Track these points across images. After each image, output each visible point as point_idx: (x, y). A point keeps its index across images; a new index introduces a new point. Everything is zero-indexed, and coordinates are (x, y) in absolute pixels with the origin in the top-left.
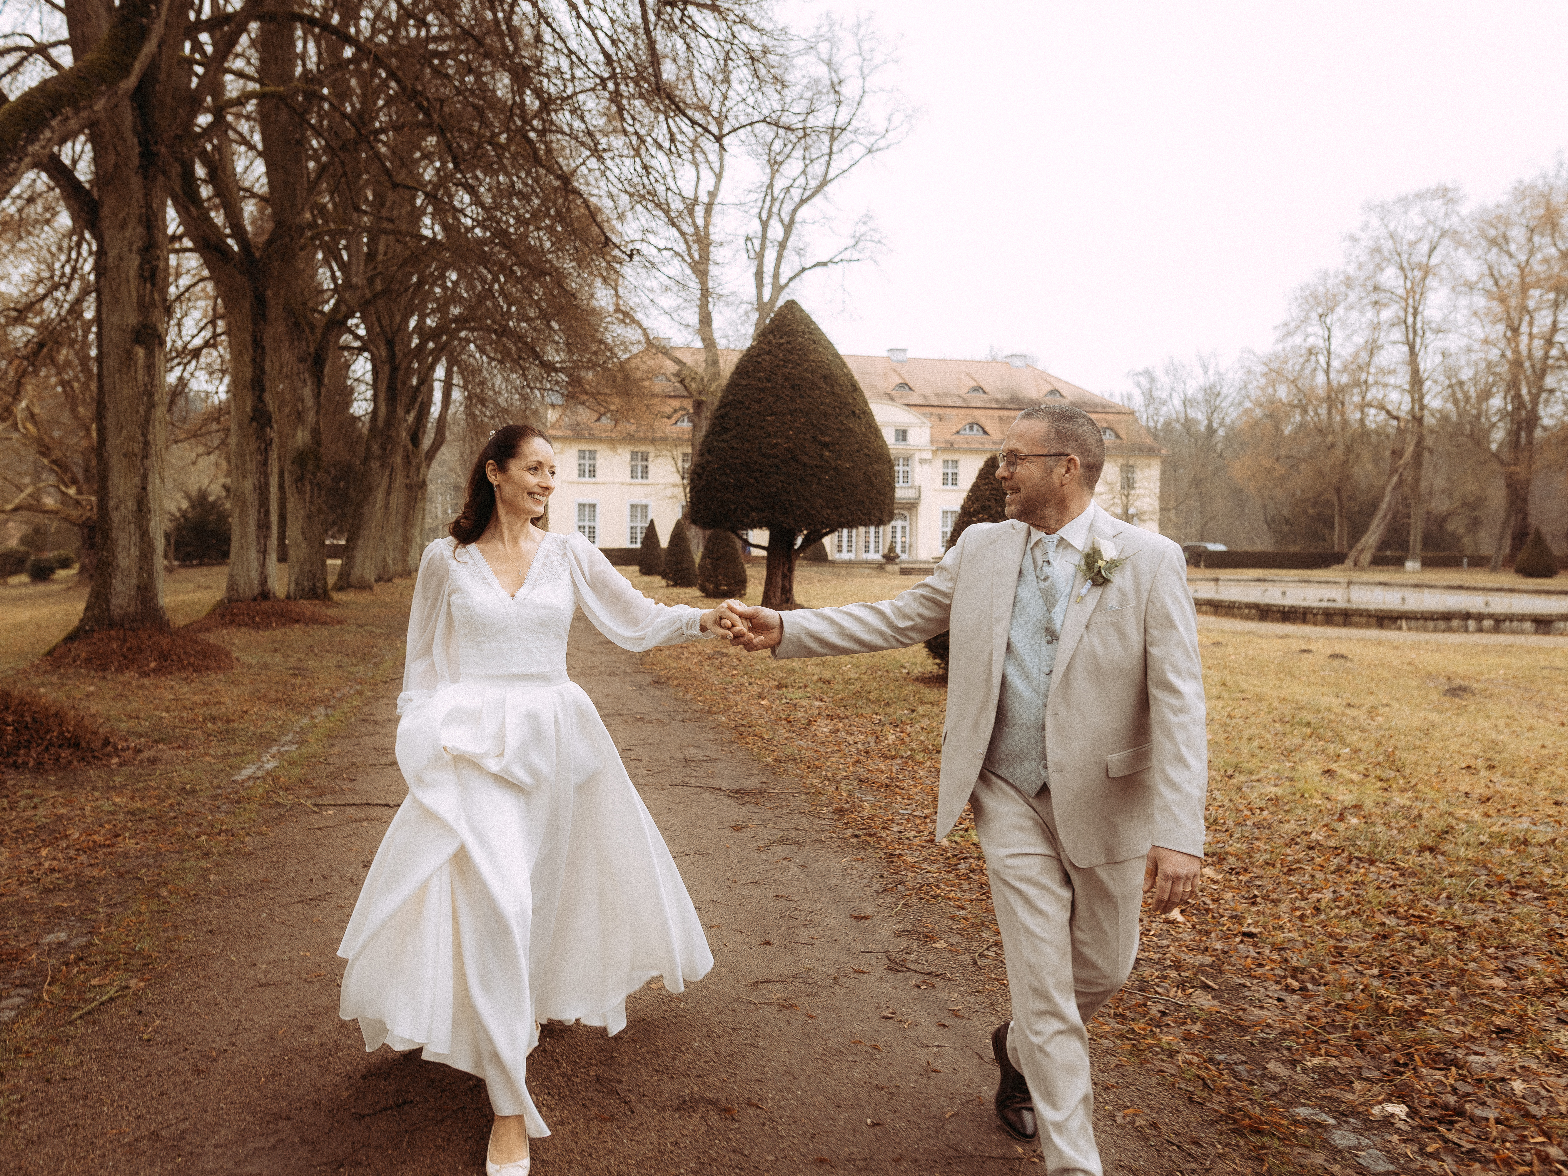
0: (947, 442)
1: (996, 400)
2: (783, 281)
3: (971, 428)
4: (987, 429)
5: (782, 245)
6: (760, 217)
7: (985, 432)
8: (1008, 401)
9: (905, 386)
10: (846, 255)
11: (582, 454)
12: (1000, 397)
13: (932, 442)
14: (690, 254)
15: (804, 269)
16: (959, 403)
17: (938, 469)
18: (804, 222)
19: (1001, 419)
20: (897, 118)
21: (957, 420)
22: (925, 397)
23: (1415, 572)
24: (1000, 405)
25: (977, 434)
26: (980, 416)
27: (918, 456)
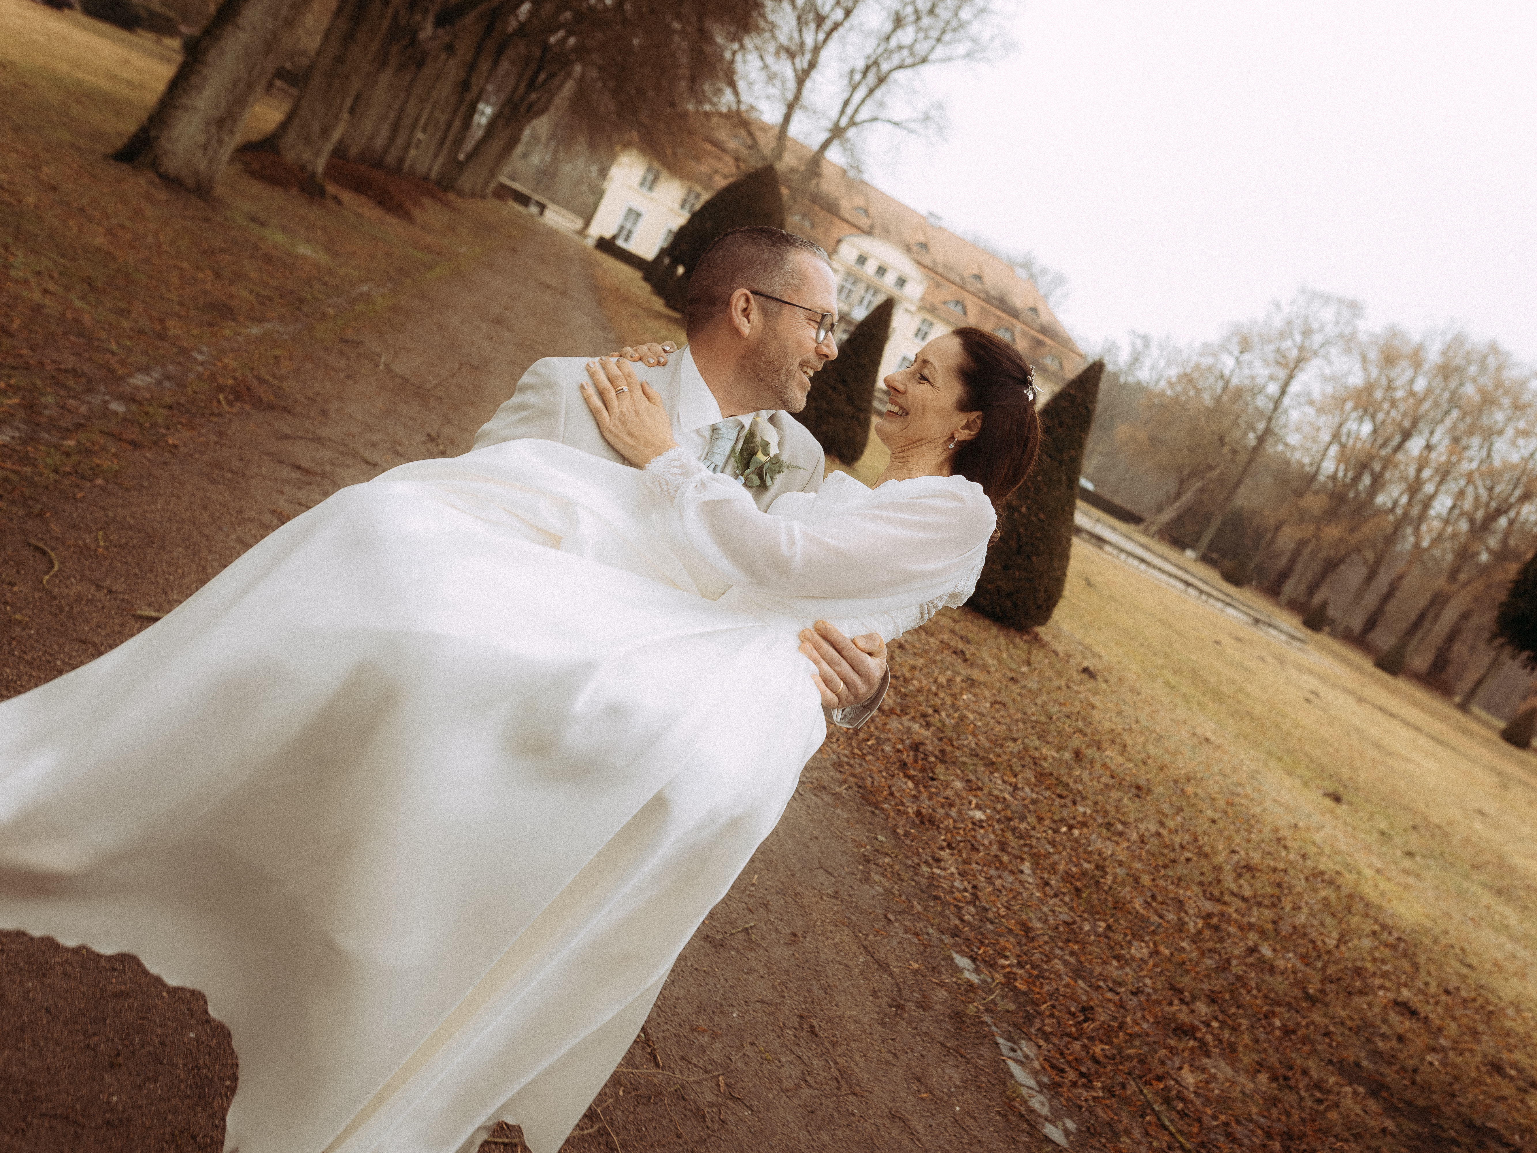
0: (933, 306)
1: (986, 292)
2: (858, 119)
3: (956, 305)
4: (969, 312)
5: (871, 92)
6: (867, 60)
7: (965, 313)
8: (995, 298)
9: (924, 246)
10: (912, 126)
12: (990, 290)
13: (923, 299)
15: (878, 119)
16: (958, 280)
17: (917, 321)
18: (896, 82)
19: (983, 309)
21: (947, 293)
22: (935, 262)
23: (1189, 559)
24: (989, 299)
25: (959, 309)
26: (969, 300)
27: (905, 305)
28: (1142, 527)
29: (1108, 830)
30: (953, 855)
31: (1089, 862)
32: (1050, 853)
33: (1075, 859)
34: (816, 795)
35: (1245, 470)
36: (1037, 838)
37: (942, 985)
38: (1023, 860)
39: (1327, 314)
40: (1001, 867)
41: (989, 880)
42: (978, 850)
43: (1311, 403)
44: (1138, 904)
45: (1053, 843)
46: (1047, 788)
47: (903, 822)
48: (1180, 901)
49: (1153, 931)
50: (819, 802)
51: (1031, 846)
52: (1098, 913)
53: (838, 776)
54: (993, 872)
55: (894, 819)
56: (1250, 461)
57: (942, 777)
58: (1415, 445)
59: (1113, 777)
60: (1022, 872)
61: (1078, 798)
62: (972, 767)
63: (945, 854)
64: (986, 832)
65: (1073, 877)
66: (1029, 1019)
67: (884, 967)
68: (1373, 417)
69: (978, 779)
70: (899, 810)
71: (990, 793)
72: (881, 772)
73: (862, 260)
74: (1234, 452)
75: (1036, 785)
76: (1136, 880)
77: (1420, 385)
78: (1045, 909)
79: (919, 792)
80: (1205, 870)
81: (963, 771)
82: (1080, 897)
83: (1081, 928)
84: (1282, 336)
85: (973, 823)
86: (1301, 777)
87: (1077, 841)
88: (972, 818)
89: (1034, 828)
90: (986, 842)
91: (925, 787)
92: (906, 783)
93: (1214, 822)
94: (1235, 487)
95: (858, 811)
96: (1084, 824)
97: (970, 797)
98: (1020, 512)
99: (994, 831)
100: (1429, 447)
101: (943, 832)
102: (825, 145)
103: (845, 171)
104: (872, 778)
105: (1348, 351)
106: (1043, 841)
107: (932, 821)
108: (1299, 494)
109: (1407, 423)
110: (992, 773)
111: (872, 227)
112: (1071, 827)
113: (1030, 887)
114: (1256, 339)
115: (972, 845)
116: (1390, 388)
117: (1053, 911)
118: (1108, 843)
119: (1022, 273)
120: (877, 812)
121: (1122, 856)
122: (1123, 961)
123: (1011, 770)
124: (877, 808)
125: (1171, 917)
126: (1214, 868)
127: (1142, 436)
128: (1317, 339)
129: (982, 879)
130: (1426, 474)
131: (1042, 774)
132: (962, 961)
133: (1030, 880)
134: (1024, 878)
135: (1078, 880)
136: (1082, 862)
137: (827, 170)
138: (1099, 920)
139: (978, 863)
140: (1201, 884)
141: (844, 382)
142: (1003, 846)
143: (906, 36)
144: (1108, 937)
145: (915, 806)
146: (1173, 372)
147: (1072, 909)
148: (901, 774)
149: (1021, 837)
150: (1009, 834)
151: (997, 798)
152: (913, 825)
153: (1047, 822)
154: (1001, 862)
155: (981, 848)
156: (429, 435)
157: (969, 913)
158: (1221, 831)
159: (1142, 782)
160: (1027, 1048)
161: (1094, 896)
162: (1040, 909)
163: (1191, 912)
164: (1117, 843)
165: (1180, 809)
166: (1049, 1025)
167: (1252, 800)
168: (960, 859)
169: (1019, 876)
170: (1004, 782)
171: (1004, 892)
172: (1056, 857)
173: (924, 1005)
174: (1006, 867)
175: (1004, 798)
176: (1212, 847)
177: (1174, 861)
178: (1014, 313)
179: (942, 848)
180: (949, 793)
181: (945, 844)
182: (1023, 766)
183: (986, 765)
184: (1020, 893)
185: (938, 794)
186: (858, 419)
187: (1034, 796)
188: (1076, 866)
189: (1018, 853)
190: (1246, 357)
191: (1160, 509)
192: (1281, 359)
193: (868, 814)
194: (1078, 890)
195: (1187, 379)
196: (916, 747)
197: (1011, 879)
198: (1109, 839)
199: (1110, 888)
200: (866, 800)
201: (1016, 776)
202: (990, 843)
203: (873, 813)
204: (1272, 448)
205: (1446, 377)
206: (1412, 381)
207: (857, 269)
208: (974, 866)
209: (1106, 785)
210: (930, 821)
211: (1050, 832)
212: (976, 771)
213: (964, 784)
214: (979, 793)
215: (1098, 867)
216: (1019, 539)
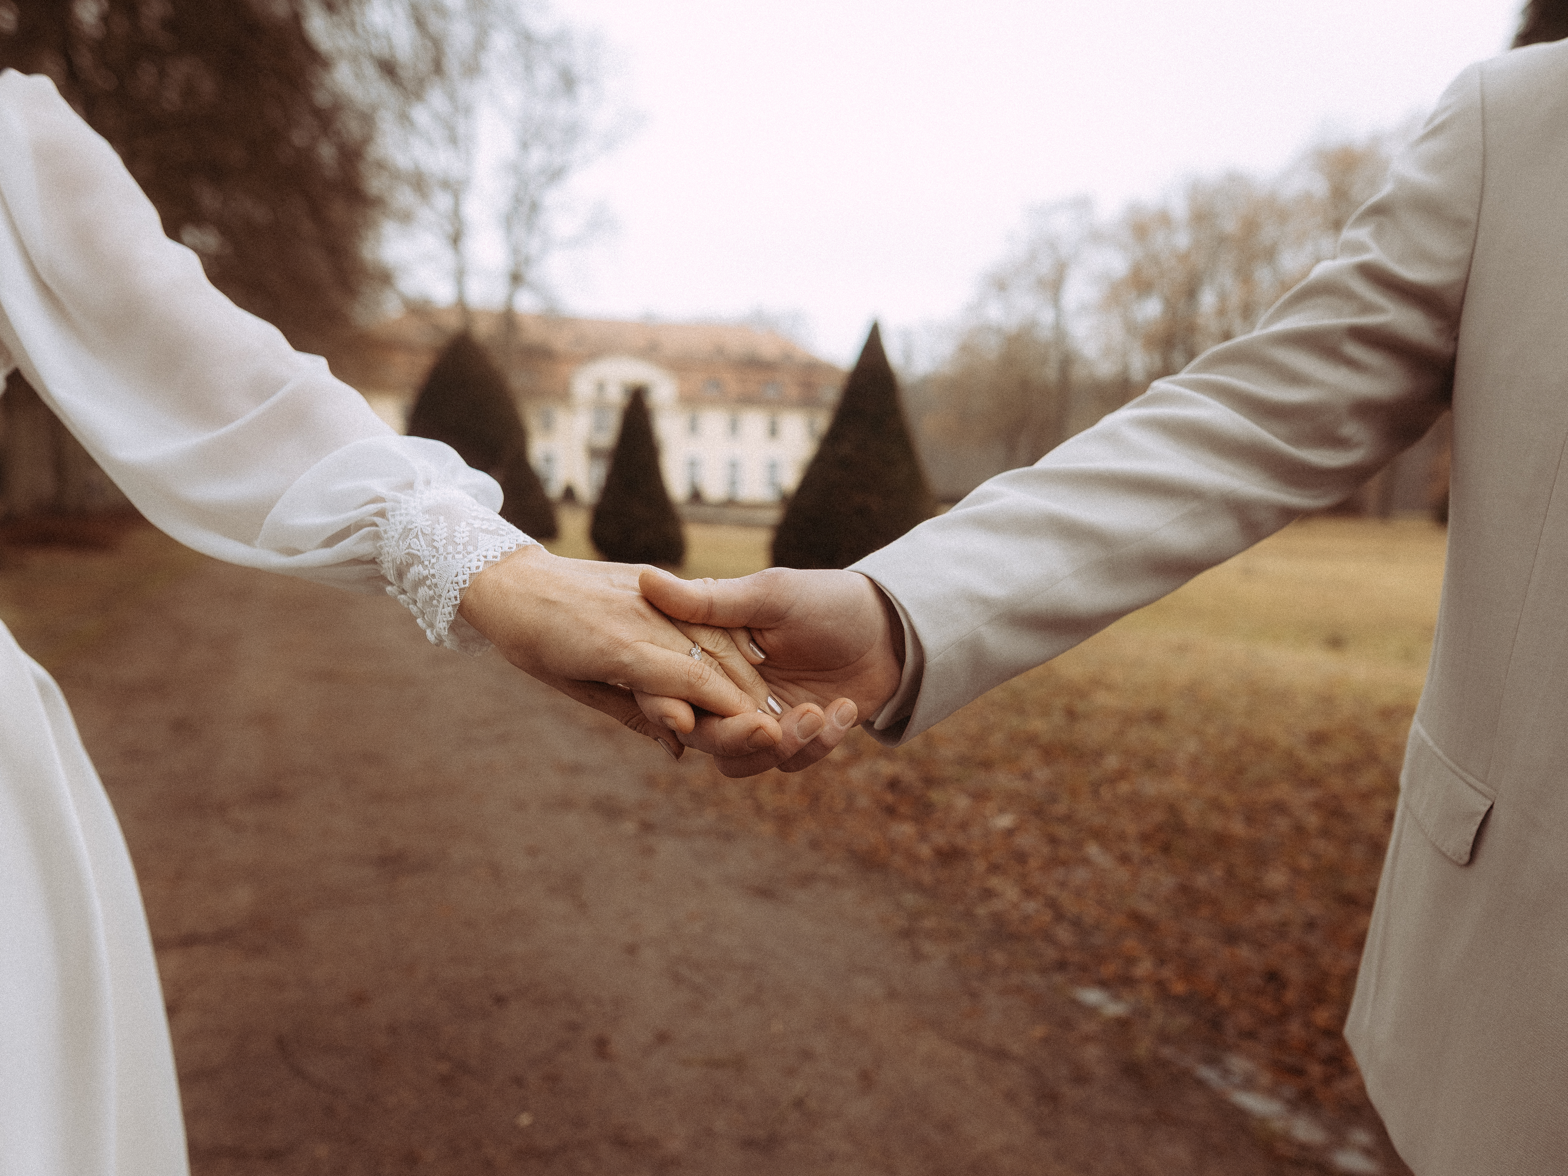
1: (734, 362)
4: (728, 388)
12: (737, 359)
37: (1087, 1039)
38: (1082, 843)
41: (1063, 885)
45: (1104, 811)
61: (1099, 754)
65: (1149, 836)
66: (1216, 1024)
67: (1000, 1054)
68: (1156, 291)
73: (602, 389)
84: (1032, 263)
102: (511, 296)
103: (544, 315)
105: (1101, 244)
109: (1186, 284)
114: (1008, 275)
122: (1270, 897)
132: (1092, 996)
157: (1064, 934)
160: (1239, 1064)
166: (1244, 1018)
173: (1081, 1077)
178: (770, 369)
192: (1039, 283)
196: (893, 784)
215: (1168, 812)
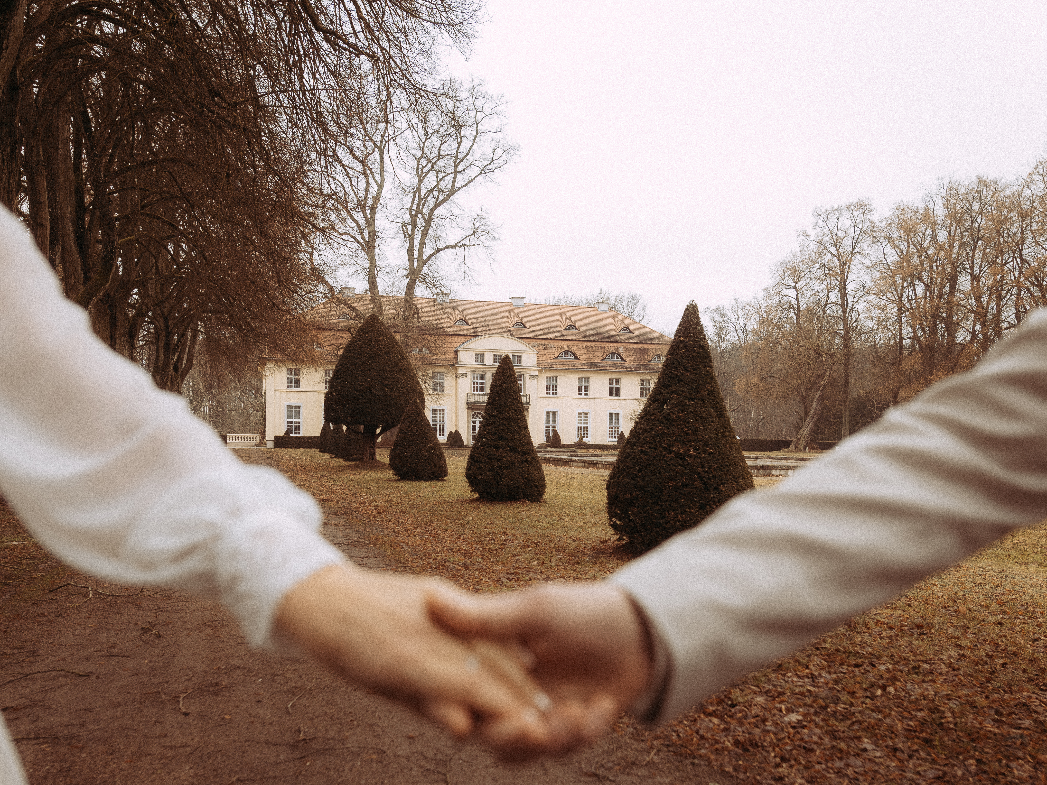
0: (549, 364)
1: (584, 334)
2: (425, 257)
3: (566, 355)
4: (578, 355)
5: (425, 233)
6: (410, 213)
7: (576, 358)
8: (593, 335)
9: (522, 324)
10: (466, 242)
11: (289, 371)
12: (586, 332)
13: (539, 363)
14: (363, 237)
15: (439, 250)
16: (558, 336)
17: (543, 382)
18: (439, 218)
19: (587, 348)
20: (499, 152)
21: (555, 348)
22: (534, 332)
24: (587, 338)
25: (570, 358)
26: (573, 346)
27: (528, 373)
28: (792, 447)
29: (917, 673)
30: (791, 766)
31: (921, 710)
32: (880, 720)
33: (906, 714)
34: (629, 774)
35: (846, 366)
36: (860, 712)
38: (859, 738)
39: (845, 222)
40: (842, 755)
42: (813, 750)
43: (868, 292)
44: (989, 726)
45: (877, 710)
46: (841, 664)
47: (726, 759)
48: (1024, 704)
49: (1021, 744)
50: (634, 779)
51: (859, 722)
52: (959, 753)
53: (643, 745)
54: (839, 764)
55: (716, 760)
56: (847, 357)
57: (741, 700)
58: (964, 283)
59: (891, 628)
60: (865, 750)
62: (763, 679)
63: (784, 769)
64: (810, 729)
65: (915, 731)
68: (920, 279)
69: (775, 686)
70: (717, 750)
71: (793, 693)
72: (681, 722)
73: (479, 357)
74: (832, 355)
75: (829, 666)
76: (973, 705)
77: (942, 236)
78: (909, 775)
79: (727, 723)
80: (1023, 667)
81: (757, 686)
82: (934, 747)
83: (955, 776)
84: (820, 254)
85: (793, 727)
86: (1035, 562)
87: (897, 697)
88: (789, 723)
89: (852, 705)
90: (815, 738)
91: (730, 716)
92: (710, 721)
93: (1000, 624)
94: (847, 382)
95: (677, 769)
96: (894, 679)
97: (778, 705)
98: (690, 456)
99: (817, 726)
100: (976, 278)
101: (770, 749)
102: (410, 287)
103: (435, 300)
104: (676, 731)
105: (876, 240)
106: (867, 712)
107: (755, 745)
108: (897, 361)
109: (948, 269)
110: (784, 675)
111: (475, 330)
112: (884, 688)
113: (882, 760)
114: (803, 267)
115: (805, 748)
116: (921, 250)
117: (918, 773)
118: (925, 685)
119: (604, 307)
120: (696, 761)
121: (945, 690)
123: (800, 664)
124: (694, 757)
125: (1027, 723)
126: (1030, 661)
127: (756, 380)
128: (847, 244)
129: (833, 776)
130: (984, 300)
131: (829, 655)
133: (878, 754)
134: (871, 754)
135: (922, 731)
136: (914, 713)
137: (420, 305)
138: (965, 759)
139: (819, 763)
140: (1030, 680)
141: (501, 438)
142: (834, 734)
143: (431, 181)
144: (985, 772)
145: (730, 738)
146: (753, 324)
147: (934, 761)
148: (702, 715)
149: (845, 718)
150: (832, 721)
151: (802, 694)
152: (739, 757)
153: (860, 693)
154: (841, 751)
155: (815, 747)
156: (142, 629)
158: (1011, 629)
159: (918, 621)
161: (946, 739)
162: (905, 777)
163: (1040, 709)
164: (933, 681)
165: (966, 628)
167: (1017, 593)
168: (801, 768)
169: (865, 755)
170: (799, 677)
171: (861, 778)
172: (888, 721)
174: (848, 753)
175: (809, 691)
176: (1016, 645)
177: (992, 673)
178: (613, 339)
179: (778, 766)
180: (755, 711)
181: (778, 760)
182: (809, 656)
183: (775, 671)
184: (876, 772)
185: (746, 717)
186: (527, 461)
187: (834, 676)
188: (911, 719)
189: (852, 734)
190: (801, 283)
191: (798, 428)
192: (828, 271)
193: (690, 767)
194: (927, 741)
195: (766, 322)
197: (859, 762)
198: (924, 681)
199: (955, 724)
200: (681, 755)
201: (807, 667)
202: (820, 738)
203: (693, 764)
204: (857, 343)
205: (959, 222)
206: (934, 238)
207: (479, 366)
208: (818, 767)
209: (890, 637)
210: (751, 745)
211: (868, 701)
212: (769, 680)
213: (765, 697)
214: (782, 698)
215: (932, 710)
216: (701, 478)
